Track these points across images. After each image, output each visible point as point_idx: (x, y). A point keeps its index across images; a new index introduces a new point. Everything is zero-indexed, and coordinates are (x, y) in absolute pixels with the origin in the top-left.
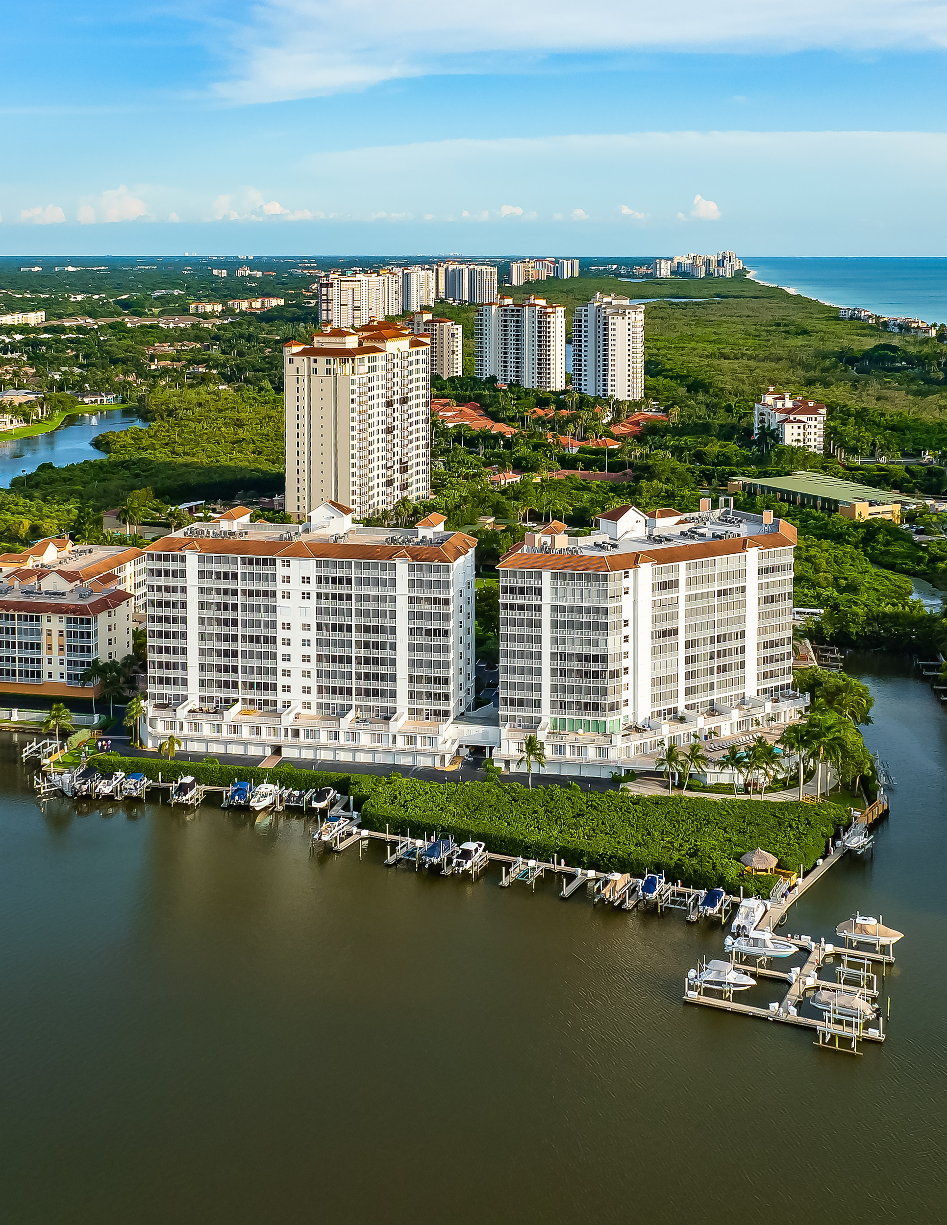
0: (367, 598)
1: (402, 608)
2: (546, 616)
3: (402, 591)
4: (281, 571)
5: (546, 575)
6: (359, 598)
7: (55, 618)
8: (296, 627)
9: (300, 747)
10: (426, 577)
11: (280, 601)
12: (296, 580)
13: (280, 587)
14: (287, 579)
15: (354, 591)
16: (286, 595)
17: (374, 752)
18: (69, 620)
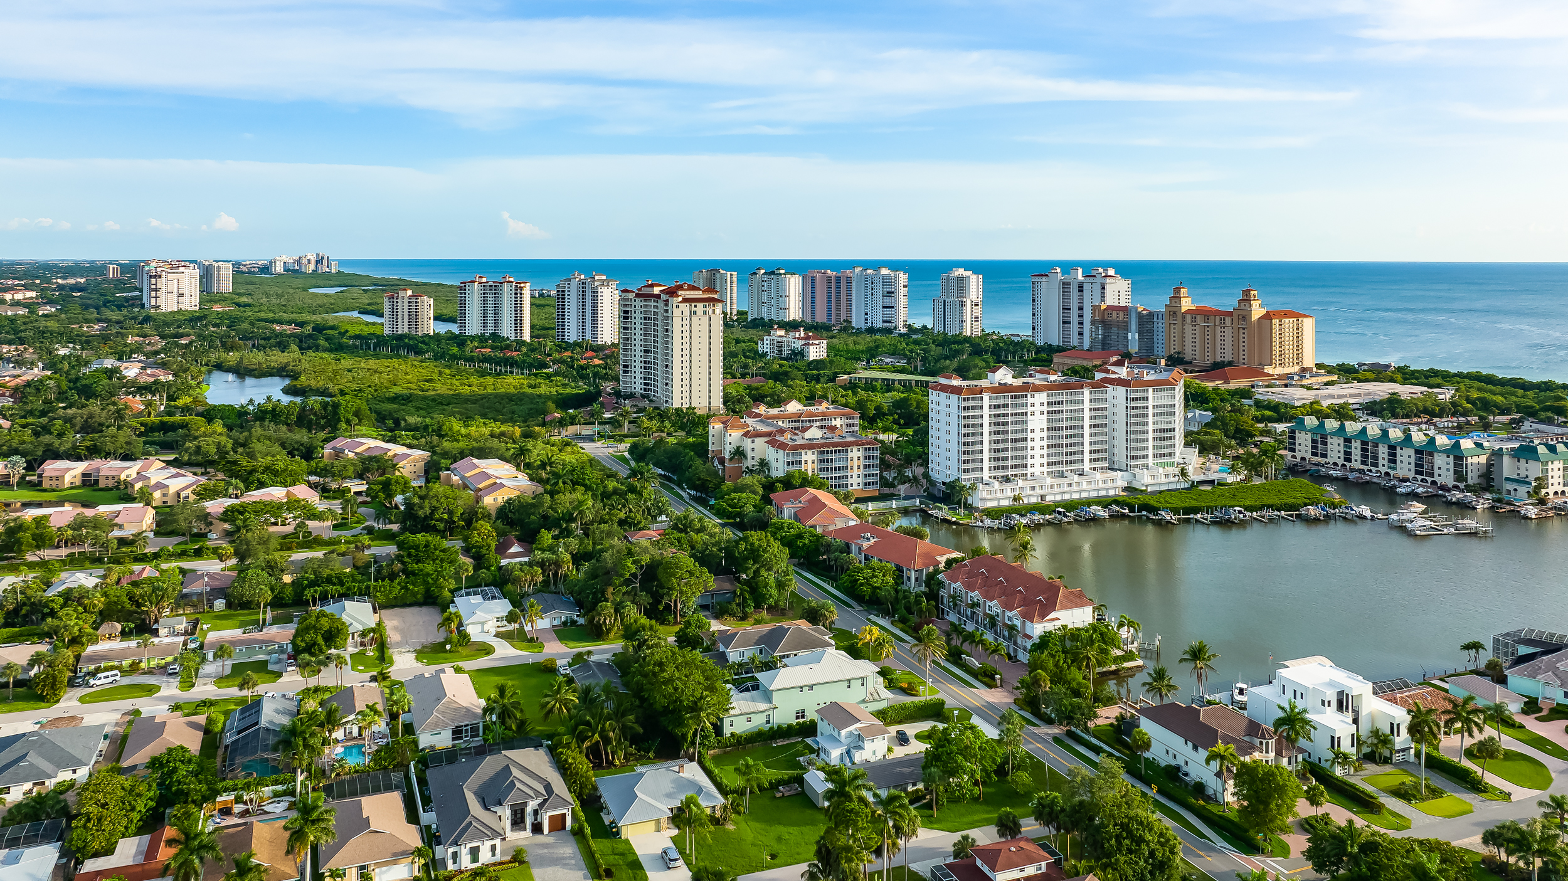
0: (1071, 411)
1: (1087, 414)
2: (1151, 411)
3: (1087, 405)
4: (1030, 400)
5: (1151, 390)
6: (1067, 411)
7: (810, 452)
8: (1037, 431)
9: (1055, 494)
10: (1097, 396)
11: (1030, 417)
12: (1037, 405)
13: (1030, 409)
14: (1033, 405)
15: (1064, 408)
16: (1033, 414)
17: (1089, 491)
18: (820, 453)
